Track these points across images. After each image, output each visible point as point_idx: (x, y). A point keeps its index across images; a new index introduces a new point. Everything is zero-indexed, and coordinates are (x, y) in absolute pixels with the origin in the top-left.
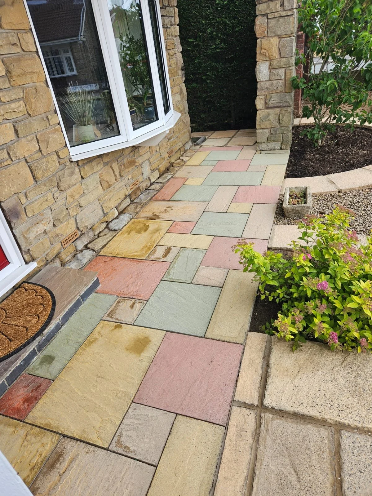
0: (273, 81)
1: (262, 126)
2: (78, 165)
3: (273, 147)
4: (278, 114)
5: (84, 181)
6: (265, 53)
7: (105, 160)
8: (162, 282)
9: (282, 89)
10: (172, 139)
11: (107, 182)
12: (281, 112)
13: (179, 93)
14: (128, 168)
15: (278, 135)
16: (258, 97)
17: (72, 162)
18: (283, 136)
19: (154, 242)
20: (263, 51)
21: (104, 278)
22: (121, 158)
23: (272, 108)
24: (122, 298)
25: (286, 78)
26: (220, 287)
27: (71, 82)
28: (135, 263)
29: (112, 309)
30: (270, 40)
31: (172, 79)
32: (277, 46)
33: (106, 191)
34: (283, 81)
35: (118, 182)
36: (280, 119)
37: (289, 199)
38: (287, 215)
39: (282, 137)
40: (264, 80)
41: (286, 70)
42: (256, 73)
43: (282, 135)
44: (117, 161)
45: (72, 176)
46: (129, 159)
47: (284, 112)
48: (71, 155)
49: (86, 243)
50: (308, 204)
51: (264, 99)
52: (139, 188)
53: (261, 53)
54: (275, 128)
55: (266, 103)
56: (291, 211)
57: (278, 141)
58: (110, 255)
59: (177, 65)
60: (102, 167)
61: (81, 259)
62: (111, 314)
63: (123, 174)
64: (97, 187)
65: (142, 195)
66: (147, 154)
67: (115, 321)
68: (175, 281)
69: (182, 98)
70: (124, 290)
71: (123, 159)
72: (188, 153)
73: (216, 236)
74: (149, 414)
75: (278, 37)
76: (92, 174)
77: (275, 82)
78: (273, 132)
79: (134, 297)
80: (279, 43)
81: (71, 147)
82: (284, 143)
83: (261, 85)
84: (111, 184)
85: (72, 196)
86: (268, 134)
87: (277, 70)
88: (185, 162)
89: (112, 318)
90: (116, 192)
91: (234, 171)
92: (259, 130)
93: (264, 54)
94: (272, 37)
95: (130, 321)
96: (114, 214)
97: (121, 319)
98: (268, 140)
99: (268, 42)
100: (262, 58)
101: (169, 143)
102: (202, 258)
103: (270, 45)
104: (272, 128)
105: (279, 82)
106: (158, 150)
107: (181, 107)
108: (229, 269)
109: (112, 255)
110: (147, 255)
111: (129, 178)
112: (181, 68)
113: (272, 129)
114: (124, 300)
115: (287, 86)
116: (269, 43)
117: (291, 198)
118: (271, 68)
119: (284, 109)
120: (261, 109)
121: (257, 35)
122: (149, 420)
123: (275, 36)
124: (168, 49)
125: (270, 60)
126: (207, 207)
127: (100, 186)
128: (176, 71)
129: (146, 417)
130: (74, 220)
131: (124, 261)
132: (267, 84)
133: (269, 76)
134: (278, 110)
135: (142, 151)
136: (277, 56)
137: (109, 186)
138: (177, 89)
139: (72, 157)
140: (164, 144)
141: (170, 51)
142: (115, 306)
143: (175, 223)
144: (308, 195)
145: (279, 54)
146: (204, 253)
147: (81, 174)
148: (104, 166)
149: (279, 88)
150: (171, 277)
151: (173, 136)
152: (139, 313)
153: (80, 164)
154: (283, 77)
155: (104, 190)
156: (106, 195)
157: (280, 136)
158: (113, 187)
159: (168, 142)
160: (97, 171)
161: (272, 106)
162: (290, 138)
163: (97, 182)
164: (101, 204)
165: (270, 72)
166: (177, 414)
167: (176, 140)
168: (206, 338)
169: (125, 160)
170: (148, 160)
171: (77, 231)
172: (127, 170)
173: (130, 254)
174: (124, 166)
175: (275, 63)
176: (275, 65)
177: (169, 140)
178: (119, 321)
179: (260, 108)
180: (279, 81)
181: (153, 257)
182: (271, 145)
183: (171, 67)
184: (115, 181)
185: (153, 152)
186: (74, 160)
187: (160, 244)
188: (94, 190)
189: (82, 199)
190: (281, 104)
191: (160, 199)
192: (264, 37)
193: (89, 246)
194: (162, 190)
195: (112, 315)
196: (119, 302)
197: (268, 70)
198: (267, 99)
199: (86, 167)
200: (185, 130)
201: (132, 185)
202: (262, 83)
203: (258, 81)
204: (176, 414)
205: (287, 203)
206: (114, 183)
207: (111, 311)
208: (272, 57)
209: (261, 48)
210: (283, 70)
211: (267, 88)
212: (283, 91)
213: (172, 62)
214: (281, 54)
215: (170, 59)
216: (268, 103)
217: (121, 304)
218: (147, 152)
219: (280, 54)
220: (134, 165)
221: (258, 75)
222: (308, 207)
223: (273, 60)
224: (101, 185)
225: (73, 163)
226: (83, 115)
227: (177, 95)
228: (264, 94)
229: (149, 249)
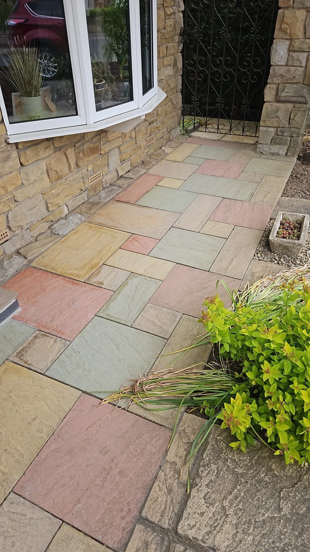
0: (290, 67)
1: (267, 124)
2: (17, 148)
3: (276, 151)
4: (290, 111)
5: (24, 169)
6: (287, 29)
7: (58, 144)
8: (96, 318)
9: (301, 80)
10: (155, 124)
11: (57, 172)
12: (294, 109)
13: (172, 66)
14: (88, 156)
15: (285, 137)
16: (268, 86)
17: (8, 143)
18: (291, 140)
19: (101, 259)
20: (284, 26)
21: (28, 299)
22: (81, 142)
23: (283, 102)
24: (41, 333)
25: (308, 66)
26: (165, 338)
27: (18, 36)
28: (70, 285)
29: (24, 345)
30: (295, 13)
31: (165, 46)
32: (303, 22)
33: (54, 184)
34: (303, 69)
35: (72, 174)
36: (291, 118)
37: (279, 229)
38: (272, 249)
39: (289, 141)
40: (279, 64)
41: (309, 55)
42: (271, 53)
43: (289, 139)
44: (75, 146)
45: (6, 161)
46: (91, 145)
47: (297, 109)
48: (8, 135)
49: (19, 247)
50: (300, 241)
51: (275, 89)
52: (101, 182)
53: (280, 29)
54: (283, 129)
55: (277, 94)
56: (278, 246)
57: (284, 144)
58: (43, 268)
59: (175, 28)
60: (51, 152)
61: (7, 267)
62: (20, 354)
63: (80, 163)
64: (42, 178)
65: (103, 191)
66: (118, 139)
67: (23, 364)
68: (112, 319)
69: (176, 72)
70: (47, 321)
71: (83, 145)
72: (173, 144)
73: (178, 264)
74: (28, 515)
75: (306, 10)
76: (36, 161)
77: (292, 69)
78: (279, 133)
79: (56, 334)
80: (306, 18)
81: (10, 123)
82: (291, 148)
83: (274, 70)
84: (62, 176)
85: (4, 187)
86: (273, 134)
87: (298, 53)
88: (167, 154)
89: (21, 359)
90: (67, 186)
91: (222, 176)
92: (263, 128)
93: (285, 30)
94: (299, 9)
95: (41, 368)
96: (62, 213)
97: (31, 363)
98: (273, 141)
99: (292, 14)
100: (281, 35)
101: (149, 128)
102: (154, 292)
103: (294, 19)
104: (279, 127)
105: (298, 70)
106: (133, 135)
107: (173, 83)
108: (183, 314)
109: (45, 269)
110: (87, 276)
111: (89, 169)
112: (179, 33)
113: (279, 129)
114: (44, 335)
115: (307, 76)
116: (293, 16)
117: (282, 227)
118: (291, 50)
119: (298, 105)
120: (269, 102)
121: (280, 3)
122: (26, 523)
123: (302, 8)
124: (165, 5)
125: (291, 40)
126: (177, 221)
127: (46, 176)
128: (172, 36)
129: (23, 518)
130: (5, 218)
131: (57, 279)
132: (282, 71)
133: (286, 60)
134: (290, 106)
135: (111, 136)
136: (301, 36)
137: (60, 178)
138: (169, 60)
139: (9, 137)
140: (143, 129)
141: (167, 9)
142: (30, 343)
143: (134, 236)
144: (304, 228)
145: (303, 33)
146: (158, 285)
147: (20, 160)
148: (55, 152)
149: (297, 77)
150: (108, 312)
151: (156, 120)
152: (56, 358)
153: (20, 147)
154: (304, 64)
155: (52, 182)
156: (54, 189)
157: (287, 140)
158: (65, 178)
159: (148, 126)
160: (44, 158)
161: (284, 100)
162: (299, 144)
163: (42, 171)
164: (45, 199)
165: (289, 55)
166: (63, 521)
167: (159, 125)
168: (130, 412)
169: (86, 146)
170: (119, 147)
171: (7, 230)
172: (86, 159)
173: (67, 272)
174: (83, 153)
175: (297, 44)
176: (296, 47)
177: (150, 124)
178: (28, 366)
179: (269, 100)
180: (298, 68)
181: (94, 280)
182: (275, 149)
183: (165, 31)
184: (69, 172)
185: (127, 138)
186: (11, 142)
187: (107, 263)
188: (37, 180)
189: (18, 191)
190: (295, 99)
191: (123, 200)
192: (288, 7)
193: (21, 251)
194: (129, 189)
195: (22, 355)
196: (36, 337)
197: (286, 52)
198: (279, 89)
199: (28, 152)
200: (174, 114)
201: (92, 177)
202: (276, 68)
203: (272, 63)
204: (61, 522)
205: (275, 234)
206: (67, 174)
207: (23, 350)
208: (294, 35)
209: (282, 22)
210: (306, 54)
211: (281, 75)
212: (302, 82)
213: (168, 24)
214: (307, 33)
215: (165, 19)
216: (279, 94)
217: (37, 341)
218: (119, 137)
219: (305, 33)
220: (97, 153)
221: (273, 56)
222: (300, 245)
223: (294, 40)
224: (49, 175)
225: (10, 145)
226: (30, 82)
227: (169, 67)
228: (277, 82)
229: (92, 267)
